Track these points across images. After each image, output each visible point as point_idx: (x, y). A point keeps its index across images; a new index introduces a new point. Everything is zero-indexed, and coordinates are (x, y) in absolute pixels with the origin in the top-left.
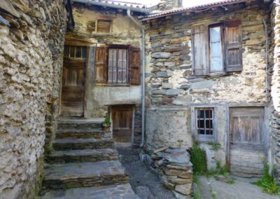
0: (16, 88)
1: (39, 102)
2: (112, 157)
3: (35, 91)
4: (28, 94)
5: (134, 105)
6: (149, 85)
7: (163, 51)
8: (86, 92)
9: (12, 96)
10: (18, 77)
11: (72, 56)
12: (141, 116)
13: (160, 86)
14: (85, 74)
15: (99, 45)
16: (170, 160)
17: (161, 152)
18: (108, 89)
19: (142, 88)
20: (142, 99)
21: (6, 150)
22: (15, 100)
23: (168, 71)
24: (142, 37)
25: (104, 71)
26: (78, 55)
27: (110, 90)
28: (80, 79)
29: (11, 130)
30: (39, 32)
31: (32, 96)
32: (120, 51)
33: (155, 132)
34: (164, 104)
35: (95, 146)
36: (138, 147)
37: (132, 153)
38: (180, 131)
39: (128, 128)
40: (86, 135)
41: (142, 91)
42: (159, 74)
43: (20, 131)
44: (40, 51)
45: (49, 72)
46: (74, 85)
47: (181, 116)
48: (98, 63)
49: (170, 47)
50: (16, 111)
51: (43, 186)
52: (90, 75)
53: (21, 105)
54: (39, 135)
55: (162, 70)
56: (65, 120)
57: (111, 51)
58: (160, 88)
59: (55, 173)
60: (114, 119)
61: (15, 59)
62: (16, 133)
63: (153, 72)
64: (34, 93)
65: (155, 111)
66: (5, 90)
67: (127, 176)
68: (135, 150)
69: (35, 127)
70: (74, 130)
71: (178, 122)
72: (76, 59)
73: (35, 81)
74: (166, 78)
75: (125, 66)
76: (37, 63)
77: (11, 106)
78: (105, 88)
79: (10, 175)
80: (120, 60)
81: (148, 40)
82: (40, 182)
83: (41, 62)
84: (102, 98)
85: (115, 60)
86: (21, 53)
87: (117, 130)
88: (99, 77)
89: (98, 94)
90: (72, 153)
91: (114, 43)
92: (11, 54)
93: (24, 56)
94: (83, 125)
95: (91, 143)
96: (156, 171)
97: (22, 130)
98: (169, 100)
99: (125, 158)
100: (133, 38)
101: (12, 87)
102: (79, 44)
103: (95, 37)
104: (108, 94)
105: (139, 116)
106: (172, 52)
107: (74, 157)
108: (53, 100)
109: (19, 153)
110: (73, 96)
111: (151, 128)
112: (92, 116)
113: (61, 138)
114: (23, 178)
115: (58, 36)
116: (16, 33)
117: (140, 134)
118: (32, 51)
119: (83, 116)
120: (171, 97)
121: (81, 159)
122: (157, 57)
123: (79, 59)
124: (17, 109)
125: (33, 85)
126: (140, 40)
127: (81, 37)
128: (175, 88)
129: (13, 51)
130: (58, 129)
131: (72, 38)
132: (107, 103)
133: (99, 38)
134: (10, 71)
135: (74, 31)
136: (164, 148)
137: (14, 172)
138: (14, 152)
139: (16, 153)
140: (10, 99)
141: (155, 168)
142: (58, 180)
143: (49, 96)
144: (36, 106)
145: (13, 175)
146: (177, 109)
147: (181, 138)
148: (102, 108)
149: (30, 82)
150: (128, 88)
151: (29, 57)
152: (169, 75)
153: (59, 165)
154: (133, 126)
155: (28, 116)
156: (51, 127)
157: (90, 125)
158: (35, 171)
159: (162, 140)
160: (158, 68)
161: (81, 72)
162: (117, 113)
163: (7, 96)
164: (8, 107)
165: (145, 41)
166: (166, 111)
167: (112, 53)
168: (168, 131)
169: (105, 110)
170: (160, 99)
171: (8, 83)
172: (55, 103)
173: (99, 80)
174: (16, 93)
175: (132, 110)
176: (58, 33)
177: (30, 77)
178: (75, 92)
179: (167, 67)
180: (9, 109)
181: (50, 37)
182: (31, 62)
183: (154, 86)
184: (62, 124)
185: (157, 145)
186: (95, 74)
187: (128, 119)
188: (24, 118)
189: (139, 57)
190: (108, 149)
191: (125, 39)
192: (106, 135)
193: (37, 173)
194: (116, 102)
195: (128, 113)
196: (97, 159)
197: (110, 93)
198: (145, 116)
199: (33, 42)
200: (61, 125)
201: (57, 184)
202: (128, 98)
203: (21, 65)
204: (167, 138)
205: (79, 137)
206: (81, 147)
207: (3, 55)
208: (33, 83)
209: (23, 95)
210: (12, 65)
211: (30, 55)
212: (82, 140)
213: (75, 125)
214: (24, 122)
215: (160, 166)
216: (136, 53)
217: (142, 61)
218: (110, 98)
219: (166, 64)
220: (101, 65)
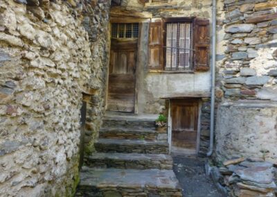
0: (37, 75)
1: (70, 92)
2: (163, 166)
3: (63, 79)
4: (53, 82)
5: (201, 98)
6: (221, 70)
7: (243, 22)
8: (138, 81)
9: (30, 83)
10: (39, 61)
11: (121, 36)
12: (210, 114)
13: (238, 72)
14: (136, 59)
15: (153, 20)
16: (243, 176)
17: (235, 164)
18: (165, 77)
19: (211, 75)
20: (211, 91)
21: (25, 144)
22: (34, 88)
23: (250, 50)
24: (212, 5)
25: (160, 54)
26: (128, 35)
27: (168, 78)
28: (130, 65)
29: (31, 122)
30: (65, 8)
31: (59, 83)
32: (182, 26)
33: (228, 136)
34: (242, 98)
35: (145, 150)
36: (204, 156)
37: (197, 163)
38: (265, 137)
39: (192, 130)
40: (134, 136)
41: (211, 80)
42: (235, 55)
43: (41, 123)
44: (68, 31)
45: (85, 56)
46: (123, 72)
47: (267, 116)
48: (152, 44)
49: (254, 16)
50: (37, 101)
51: (77, 191)
52: (142, 59)
53: (42, 94)
54: (71, 130)
55: (240, 49)
56: (112, 116)
57: (169, 27)
58: (238, 75)
59: (92, 178)
60: (173, 117)
61: (35, 42)
62: (37, 126)
63: (228, 53)
64: (61, 81)
65: (229, 107)
66: (22, 77)
67: (179, 190)
68: (201, 160)
69: (63, 120)
70: (121, 129)
71: (261, 123)
72: (125, 39)
73: (63, 66)
74: (246, 62)
75: (188, 46)
76: (65, 45)
77: (29, 94)
78: (161, 76)
79: (30, 172)
80: (182, 38)
81: (222, 9)
82: (74, 186)
83: (70, 44)
84: (158, 89)
85: (175, 38)
86: (42, 34)
87: (178, 132)
88: (153, 62)
89: (152, 84)
90: (116, 157)
91: (173, 16)
92: (29, 35)
93: (46, 38)
94: (132, 122)
95: (140, 146)
96: (225, 189)
97: (45, 122)
98: (250, 91)
99: (185, 168)
100: (200, 8)
101: (31, 74)
102: (129, 20)
103: (149, 10)
104: (165, 83)
105: (207, 113)
106: (255, 23)
107: (117, 161)
108: (93, 90)
109: (41, 149)
110: (121, 86)
111: (222, 130)
112: (145, 112)
113: (106, 137)
114: (47, 178)
115: (97, 12)
116: (36, 11)
117: (208, 138)
118: (57, 31)
119: (133, 112)
120: (253, 87)
121: (125, 165)
122: (233, 31)
123: (129, 39)
124: (38, 99)
125: (60, 72)
126: (209, 10)
127: (131, 12)
128: (259, 75)
129: (31, 32)
130: (103, 126)
131: (121, 13)
132: (164, 96)
133: (154, 11)
134: (29, 55)
135: (123, 4)
136: (239, 160)
137: (35, 169)
138: (35, 147)
139: (38, 148)
140: (28, 86)
141: (224, 185)
142: (94, 187)
143: (86, 85)
144: (65, 96)
145: (34, 172)
146: (261, 105)
147: (267, 148)
148: (158, 102)
149: (56, 67)
150: (192, 75)
151: (52, 38)
152: (250, 56)
153: (100, 169)
154: (199, 127)
155: (52, 106)
156: (92, 123)
157: (141, 123)
158: (64, 172)
159: (237, 148)
160: (235, 47)
161: (132, 55)
162: (178, 109)
163: (25, 83)
164: (26, 95)
165: (217, 11)
166: (245, 108)
167: (172, 29)
168: (246, 136)
169: (161, 104)
170: (237, 91)
171: (26, 68)
172: (96, 94)
173: (153, 66)
174: (37, 80)
175: (198, 106)
176: (97, 8)
177: (56, 62)
178: (124, 81)
179: (248, 45)
180: (27, 98)
181: (84, 13)
182: (56, 45)
183: (228, 73)
184: (108, 120)
185: (230, 154)
186: (148, 58)
187: (192, 118)
188: (47, 109)
189: (207, 34)
190: (160, 155)
191: (188, 9)
192: (161, 136)
193: (67, 174)
194: (176, 94)
195: (193, 109)
196: (145, 166)
197: (168, 82)
198: (215, 114)
199: (58, 21)
200: (106, 122)
201: (93, 191)
202: (192, 89)
203: (43, 48)
204: (245, 146)
205: (126, 138)
206: (127, 150)
207: (19, 37)
208: (60, 69)
209: (46, 82)
210: (31, 48)
211: (54, 36)
212: (129, 142)
213: (123, 123)
214: (47, 114)
215: (230, 184)
216: (203, 28)
217: (211, 38)
218: (168, 90)
219: (247, 41)
220: (156, 45)
